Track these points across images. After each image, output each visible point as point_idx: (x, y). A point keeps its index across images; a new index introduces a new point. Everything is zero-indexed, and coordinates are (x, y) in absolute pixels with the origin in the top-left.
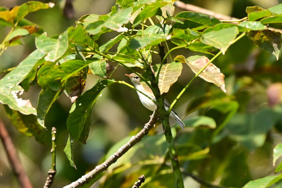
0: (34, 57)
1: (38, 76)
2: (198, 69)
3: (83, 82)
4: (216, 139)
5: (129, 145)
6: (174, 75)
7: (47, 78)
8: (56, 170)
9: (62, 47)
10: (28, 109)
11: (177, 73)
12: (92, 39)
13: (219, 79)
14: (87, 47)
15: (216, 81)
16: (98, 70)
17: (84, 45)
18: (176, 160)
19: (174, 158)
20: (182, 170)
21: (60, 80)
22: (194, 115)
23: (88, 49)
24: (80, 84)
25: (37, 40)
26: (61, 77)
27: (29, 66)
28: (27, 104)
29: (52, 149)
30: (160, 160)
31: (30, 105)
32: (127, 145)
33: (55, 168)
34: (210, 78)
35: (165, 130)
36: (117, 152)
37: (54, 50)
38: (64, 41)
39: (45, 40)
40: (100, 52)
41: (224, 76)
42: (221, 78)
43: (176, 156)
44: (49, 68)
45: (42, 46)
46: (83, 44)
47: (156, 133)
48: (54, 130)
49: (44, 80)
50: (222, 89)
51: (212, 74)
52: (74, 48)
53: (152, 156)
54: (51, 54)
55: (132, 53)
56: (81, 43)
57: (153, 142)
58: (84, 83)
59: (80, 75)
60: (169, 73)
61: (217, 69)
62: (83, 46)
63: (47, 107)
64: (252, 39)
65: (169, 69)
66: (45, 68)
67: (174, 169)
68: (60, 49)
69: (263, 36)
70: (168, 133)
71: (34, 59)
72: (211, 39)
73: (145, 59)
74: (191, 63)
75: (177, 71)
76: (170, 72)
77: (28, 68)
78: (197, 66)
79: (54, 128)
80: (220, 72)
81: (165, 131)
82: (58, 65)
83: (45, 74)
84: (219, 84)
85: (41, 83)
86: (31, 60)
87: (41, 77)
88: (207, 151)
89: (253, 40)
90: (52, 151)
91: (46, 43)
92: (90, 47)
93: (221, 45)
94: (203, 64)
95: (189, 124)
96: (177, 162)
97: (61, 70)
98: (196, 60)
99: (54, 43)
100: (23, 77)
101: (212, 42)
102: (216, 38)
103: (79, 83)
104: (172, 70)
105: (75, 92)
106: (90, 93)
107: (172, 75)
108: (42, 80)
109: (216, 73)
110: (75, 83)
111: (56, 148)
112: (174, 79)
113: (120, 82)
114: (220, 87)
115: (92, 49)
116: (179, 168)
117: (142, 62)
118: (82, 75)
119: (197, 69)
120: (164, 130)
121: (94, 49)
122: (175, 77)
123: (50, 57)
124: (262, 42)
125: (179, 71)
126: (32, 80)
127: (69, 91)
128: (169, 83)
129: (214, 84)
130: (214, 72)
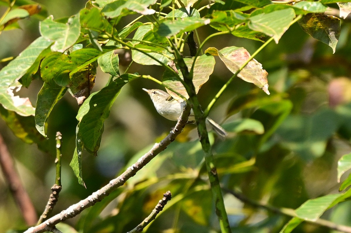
0: (37, 46)
1: (42, 68)
2: (235, 64)
3: (92, 78)
4: (264, 147)
5: (151, 154)
6: (205, 72)
7: (53, 70)
8: (61, 186)
9: (73, 33)
10: (27, 110)
11: (209, 70)
12: (111, 23)
13: (261, 78)
14: (104, 33)
15: (257, 80)
16: (109, 67)
17: (100, 30)
18: (215, 174)
19: (212, 172)
20: (222, 185)
21: (68, 74)
22: (236, 117)
23: (105, 36)
24: (89, 81)
25: (41, 25)
26: (70, 69)
27: (31, 57)
28: (26, 102)
29: (56, 159)
30: (193, 173)
31: (29, 105)
32: (148, 155)
33: (60, 183)
34: (249, 76)
35: (201, 136)
36: (136, 163)
37: (63, 37)
38: (75, 26)
39: (51, 24)
40: (119, 39)
41: (268, 73)
42: (263, 76)
43: (214, 169)
44: (56, 59)
45: (48, 33)
46: (98, 30)
47: (189, 140)
48: (59, 135)
49: (49, 73)
50: (265, 91)
51: (251, 71)
52: (88, 35)
53: (183, 168)
54: (59, 42)
55: (161, 40)
56: (96, 29)
57: (185, 151)
58: (93, 80)
59: (88, 69)
60: (199, 70)
61: (259, 64)
62: (99, 32)
63: (47, 110)
64: (303, 25)
65: (198, 64)
66: (50, 58)
67: (213, 184)
68: (70, 36)
69: (317, 22)
70: (204, 139)
71: (37, 49)
72: (261, 24)
73: (176, 48)
74: (226, 56)
75: (209, 67)
76: (200, 67)
77: (30, 60)
78: (234, 61)
79: (58, 133)
80: (262, 69)
81: (200, 138)
82: (67, 55)
83: (50, 65)
84: (261, 84)
85: (45, 77)
86: (33, 49)
87: (46, 69)
88: (252, 162)
89: (304, 27)
90: (56, 161)
91: (53, 28)
92: (107, 33)
93: (274, 31)
94: (241, 58)
95: (230, 128)
96: (216, 176)
97: (71, 61)
98: (232, 52)
99: (63, 28)
100: (24, 71)
101: (262, 27)
102: (267, 23)
103: (88, 79)
104: (202, 66)
105: (82, 91)
106: (108, 91)
107: (202, 73)
108: (47, 73)
109: (257, 70)
110: (82, 80)
111: (61, 158)
112: (204, 77)
113: (144, 76)
114: (262, 89)
115: (111, 36)
116: (218, 184)
117: (172, 51)
118: (90, 70)
119: (233, 65)
120: (199, 136)
121: (112, 36)
122: (206, 75)
123: (57, 46)
124: (316, 30)
125: (211, 68)
126: (34, 73)
127: (75, 90)
128: (198, 82)
129: (255, 84)
130: (255, 68)
